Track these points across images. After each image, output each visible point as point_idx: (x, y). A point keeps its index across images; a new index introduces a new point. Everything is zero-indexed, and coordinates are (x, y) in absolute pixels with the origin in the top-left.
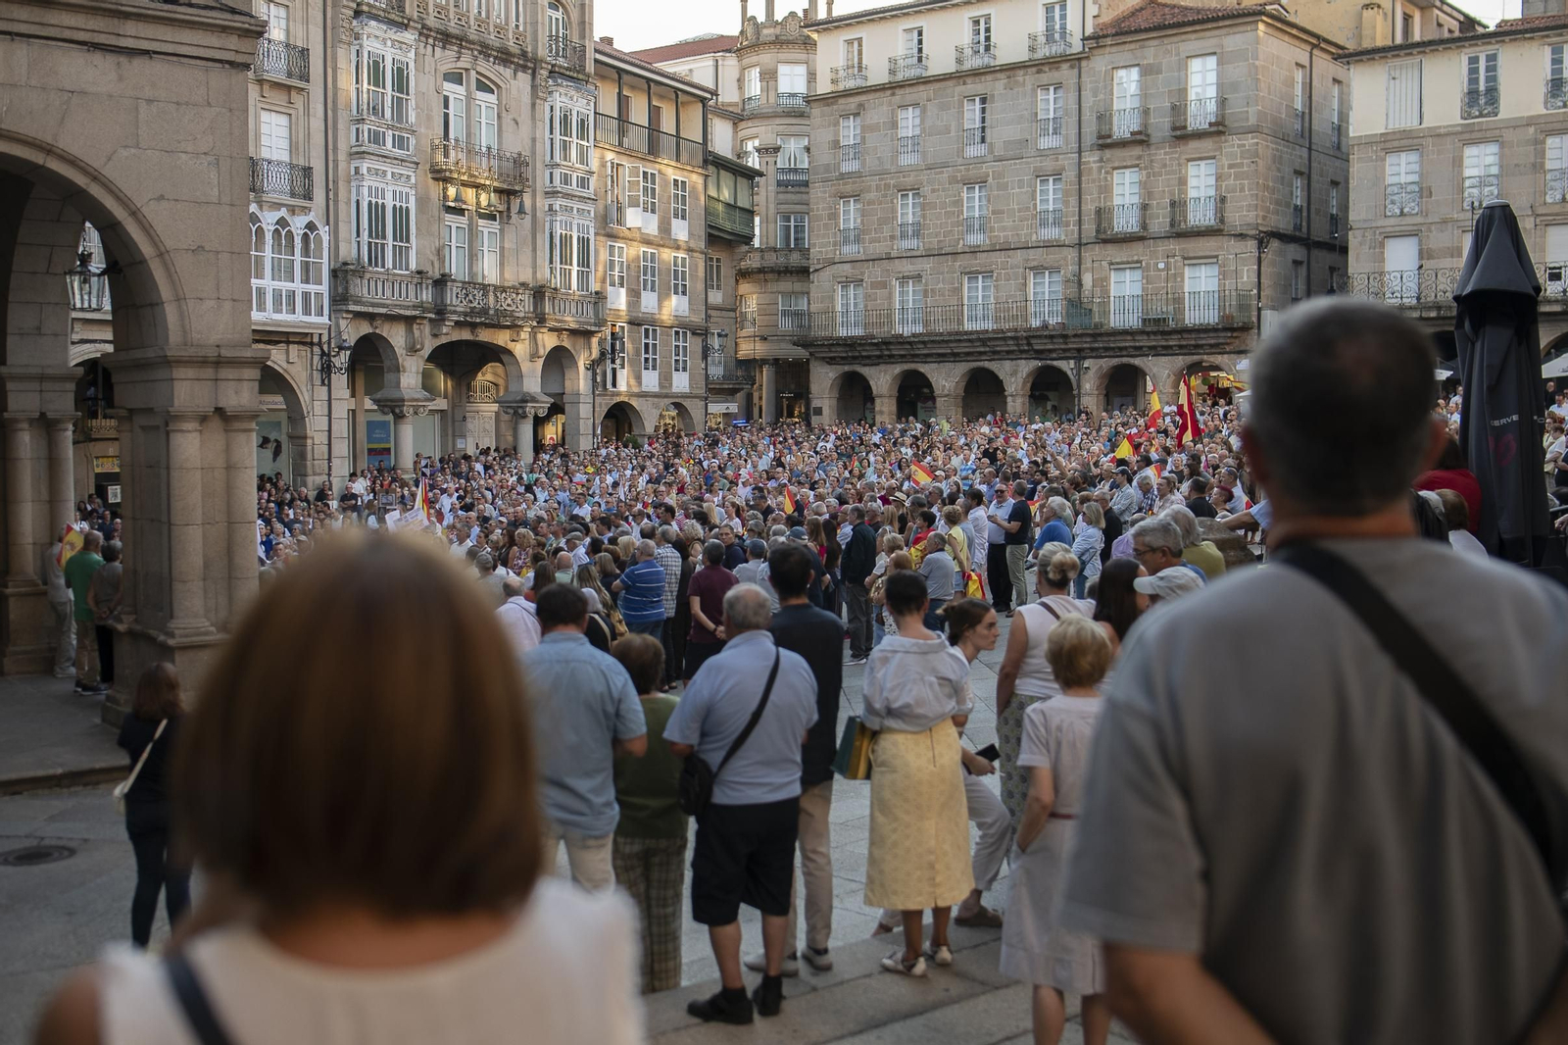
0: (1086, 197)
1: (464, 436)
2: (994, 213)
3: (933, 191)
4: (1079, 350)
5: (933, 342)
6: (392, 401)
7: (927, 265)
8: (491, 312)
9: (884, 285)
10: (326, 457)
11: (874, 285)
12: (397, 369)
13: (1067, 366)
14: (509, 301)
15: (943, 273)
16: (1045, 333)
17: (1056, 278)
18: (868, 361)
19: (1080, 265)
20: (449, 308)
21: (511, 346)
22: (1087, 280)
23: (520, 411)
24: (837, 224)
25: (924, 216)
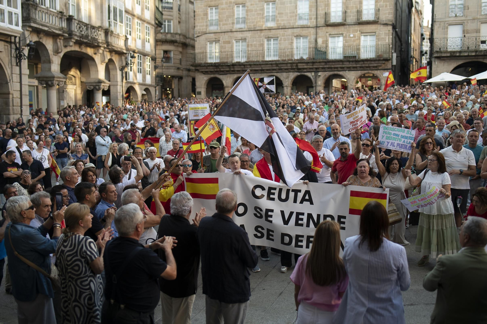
0: (320, 8)
1: (63, 100)
2: (279, 14)
3: (251, 5)
4: (316, 68)
5: (255, 65)
6: (47, 78)
7: (248, 35)
8: (90, 38)
9: (229, 42)
10: (19, 105)
11: (225, 42)
12: (49, 62)
13: (311, 75)
14: (96, 34)
15: (256, 38)
16: (301, 61)
17: (305, 40)
18: (222, 73)
19: (316, 34)
20: (74, 33)
21: (94, 56)
22: (320, 41)
23: (97, 87)
24: (207, 18)
25: (247, 15)
